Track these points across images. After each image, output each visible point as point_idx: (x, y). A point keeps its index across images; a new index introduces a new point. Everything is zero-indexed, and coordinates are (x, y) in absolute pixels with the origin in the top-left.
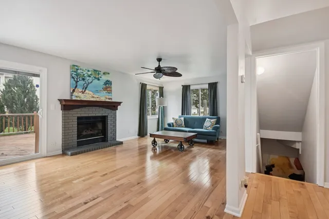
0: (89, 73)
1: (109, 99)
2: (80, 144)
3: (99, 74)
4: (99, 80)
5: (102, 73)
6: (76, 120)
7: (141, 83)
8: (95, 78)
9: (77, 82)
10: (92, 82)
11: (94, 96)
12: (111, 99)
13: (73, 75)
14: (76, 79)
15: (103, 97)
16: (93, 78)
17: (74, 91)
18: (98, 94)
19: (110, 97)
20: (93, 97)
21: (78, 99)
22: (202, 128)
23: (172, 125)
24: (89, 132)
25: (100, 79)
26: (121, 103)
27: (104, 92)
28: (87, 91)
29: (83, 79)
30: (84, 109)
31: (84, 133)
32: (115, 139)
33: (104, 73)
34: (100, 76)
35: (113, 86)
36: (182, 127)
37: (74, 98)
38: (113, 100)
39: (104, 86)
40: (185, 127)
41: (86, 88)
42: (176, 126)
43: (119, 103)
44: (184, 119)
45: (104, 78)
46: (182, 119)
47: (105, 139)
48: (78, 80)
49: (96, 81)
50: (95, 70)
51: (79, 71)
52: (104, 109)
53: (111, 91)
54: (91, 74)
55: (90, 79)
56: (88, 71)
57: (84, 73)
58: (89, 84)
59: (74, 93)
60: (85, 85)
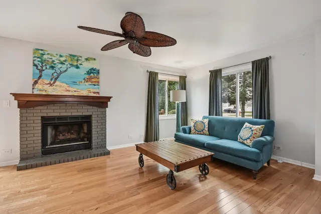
0: (62, 59)
1: (94, 93)
3: (77, 60)
4: (77, 67)
5: (83, 59)
6: (40, 121)
7: (148, 71)
8: (72, 65)
9: (41, 71)
10: (66, 71)
11: (70, 89)
12: (98, 93)
13: (36, 62)
14: (39, 68)
15: (86, 90)
16: (69, 66)
17: (36, 83)
18: (77, 87)
19: (96, 91)
20: (69, 91)
21: (44, 93)
23: (188, 131)
24: (69, 136)
25: (80, 66)
26: (111, 98)
27: (87, 84)
28: (57, 83)
29: (52, 67)
30: (52, 107)
31: (61, 137)
32: (104, 145)
33: (87, 59)
34: (79, 62)
35: (101, 75)
36: (204, 134)
37: (36, 92)
38: (101, 95)
39: (87, 76)
40: (210, 135)
41: (56, 79)
42: (195, 133)
43: (109, 98)
44: (209, 122)
45: (87, 66)
46: (206, 121)
48: (44, 68)
49: (73, 69)
50: (71, 55)
51: (45, 57)
52: (86, 107)
53: (98, 82)
54: (65, 61)
55: (64, 67)
56: (61, 56)
57: (54, 59)
58: (61, 73)
59: (37, 85)
60: (55, 74)
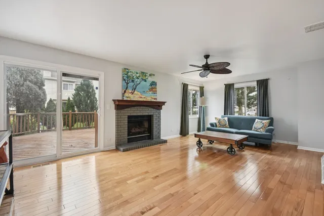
0: (138, 75)
1: (155, 99)
2: (130, 141)
3: (145, 76)
4: (146, 81)
5: (148, 75)
6: (127, 119)
7: (182, 83)
8: (143, 79)
9: (127, 83)
10: (139, 83)
13: (125, 78)
14: (126, 81)
15: (149, 97)
16: (141, 80)
17: (125, 92)
19: (155, 97)
20: (141, 97)
21: (129, 99)
22: (251, 130)
23: (215, 125)
24: (138, 130)
25: (147, 80)
26: (165, 102)
27: (150, 92)
28: (136, 92)
29: (133, 81)
30: (133, 109)
31: (133, 131)
32: (159, 137)
33: (150, 75)
35: (158, 86)
36: (226, 127)
37: (125, 99)
38: (158, 100)
39: (150, 87)
40: (230, 128)
41: (135, 89)
42: (220, 127)
43: (164, 103)
44: (229, 119)
45: (150, 79)
46: (226, 119)
47: (150, 137)
48: (129, 82)
49: (143, 82)
50: (142, 72)
51: (129, 74)
52: (150, 109)
53: (156, 91)
54: (139, 76)
55: (139, 81)
56: (137, 73)
57: (134, 75)
58: (137, 85)
59: (126, 94)
60: (134, 86)
